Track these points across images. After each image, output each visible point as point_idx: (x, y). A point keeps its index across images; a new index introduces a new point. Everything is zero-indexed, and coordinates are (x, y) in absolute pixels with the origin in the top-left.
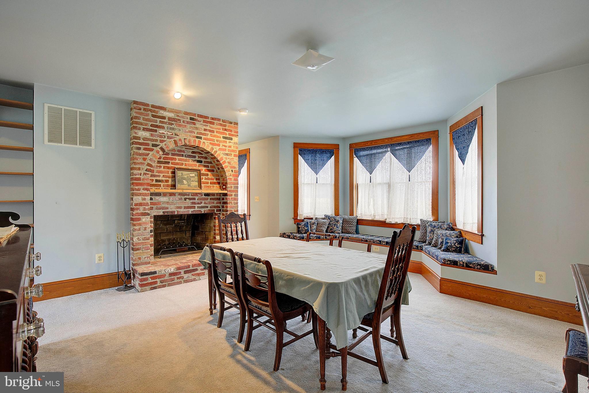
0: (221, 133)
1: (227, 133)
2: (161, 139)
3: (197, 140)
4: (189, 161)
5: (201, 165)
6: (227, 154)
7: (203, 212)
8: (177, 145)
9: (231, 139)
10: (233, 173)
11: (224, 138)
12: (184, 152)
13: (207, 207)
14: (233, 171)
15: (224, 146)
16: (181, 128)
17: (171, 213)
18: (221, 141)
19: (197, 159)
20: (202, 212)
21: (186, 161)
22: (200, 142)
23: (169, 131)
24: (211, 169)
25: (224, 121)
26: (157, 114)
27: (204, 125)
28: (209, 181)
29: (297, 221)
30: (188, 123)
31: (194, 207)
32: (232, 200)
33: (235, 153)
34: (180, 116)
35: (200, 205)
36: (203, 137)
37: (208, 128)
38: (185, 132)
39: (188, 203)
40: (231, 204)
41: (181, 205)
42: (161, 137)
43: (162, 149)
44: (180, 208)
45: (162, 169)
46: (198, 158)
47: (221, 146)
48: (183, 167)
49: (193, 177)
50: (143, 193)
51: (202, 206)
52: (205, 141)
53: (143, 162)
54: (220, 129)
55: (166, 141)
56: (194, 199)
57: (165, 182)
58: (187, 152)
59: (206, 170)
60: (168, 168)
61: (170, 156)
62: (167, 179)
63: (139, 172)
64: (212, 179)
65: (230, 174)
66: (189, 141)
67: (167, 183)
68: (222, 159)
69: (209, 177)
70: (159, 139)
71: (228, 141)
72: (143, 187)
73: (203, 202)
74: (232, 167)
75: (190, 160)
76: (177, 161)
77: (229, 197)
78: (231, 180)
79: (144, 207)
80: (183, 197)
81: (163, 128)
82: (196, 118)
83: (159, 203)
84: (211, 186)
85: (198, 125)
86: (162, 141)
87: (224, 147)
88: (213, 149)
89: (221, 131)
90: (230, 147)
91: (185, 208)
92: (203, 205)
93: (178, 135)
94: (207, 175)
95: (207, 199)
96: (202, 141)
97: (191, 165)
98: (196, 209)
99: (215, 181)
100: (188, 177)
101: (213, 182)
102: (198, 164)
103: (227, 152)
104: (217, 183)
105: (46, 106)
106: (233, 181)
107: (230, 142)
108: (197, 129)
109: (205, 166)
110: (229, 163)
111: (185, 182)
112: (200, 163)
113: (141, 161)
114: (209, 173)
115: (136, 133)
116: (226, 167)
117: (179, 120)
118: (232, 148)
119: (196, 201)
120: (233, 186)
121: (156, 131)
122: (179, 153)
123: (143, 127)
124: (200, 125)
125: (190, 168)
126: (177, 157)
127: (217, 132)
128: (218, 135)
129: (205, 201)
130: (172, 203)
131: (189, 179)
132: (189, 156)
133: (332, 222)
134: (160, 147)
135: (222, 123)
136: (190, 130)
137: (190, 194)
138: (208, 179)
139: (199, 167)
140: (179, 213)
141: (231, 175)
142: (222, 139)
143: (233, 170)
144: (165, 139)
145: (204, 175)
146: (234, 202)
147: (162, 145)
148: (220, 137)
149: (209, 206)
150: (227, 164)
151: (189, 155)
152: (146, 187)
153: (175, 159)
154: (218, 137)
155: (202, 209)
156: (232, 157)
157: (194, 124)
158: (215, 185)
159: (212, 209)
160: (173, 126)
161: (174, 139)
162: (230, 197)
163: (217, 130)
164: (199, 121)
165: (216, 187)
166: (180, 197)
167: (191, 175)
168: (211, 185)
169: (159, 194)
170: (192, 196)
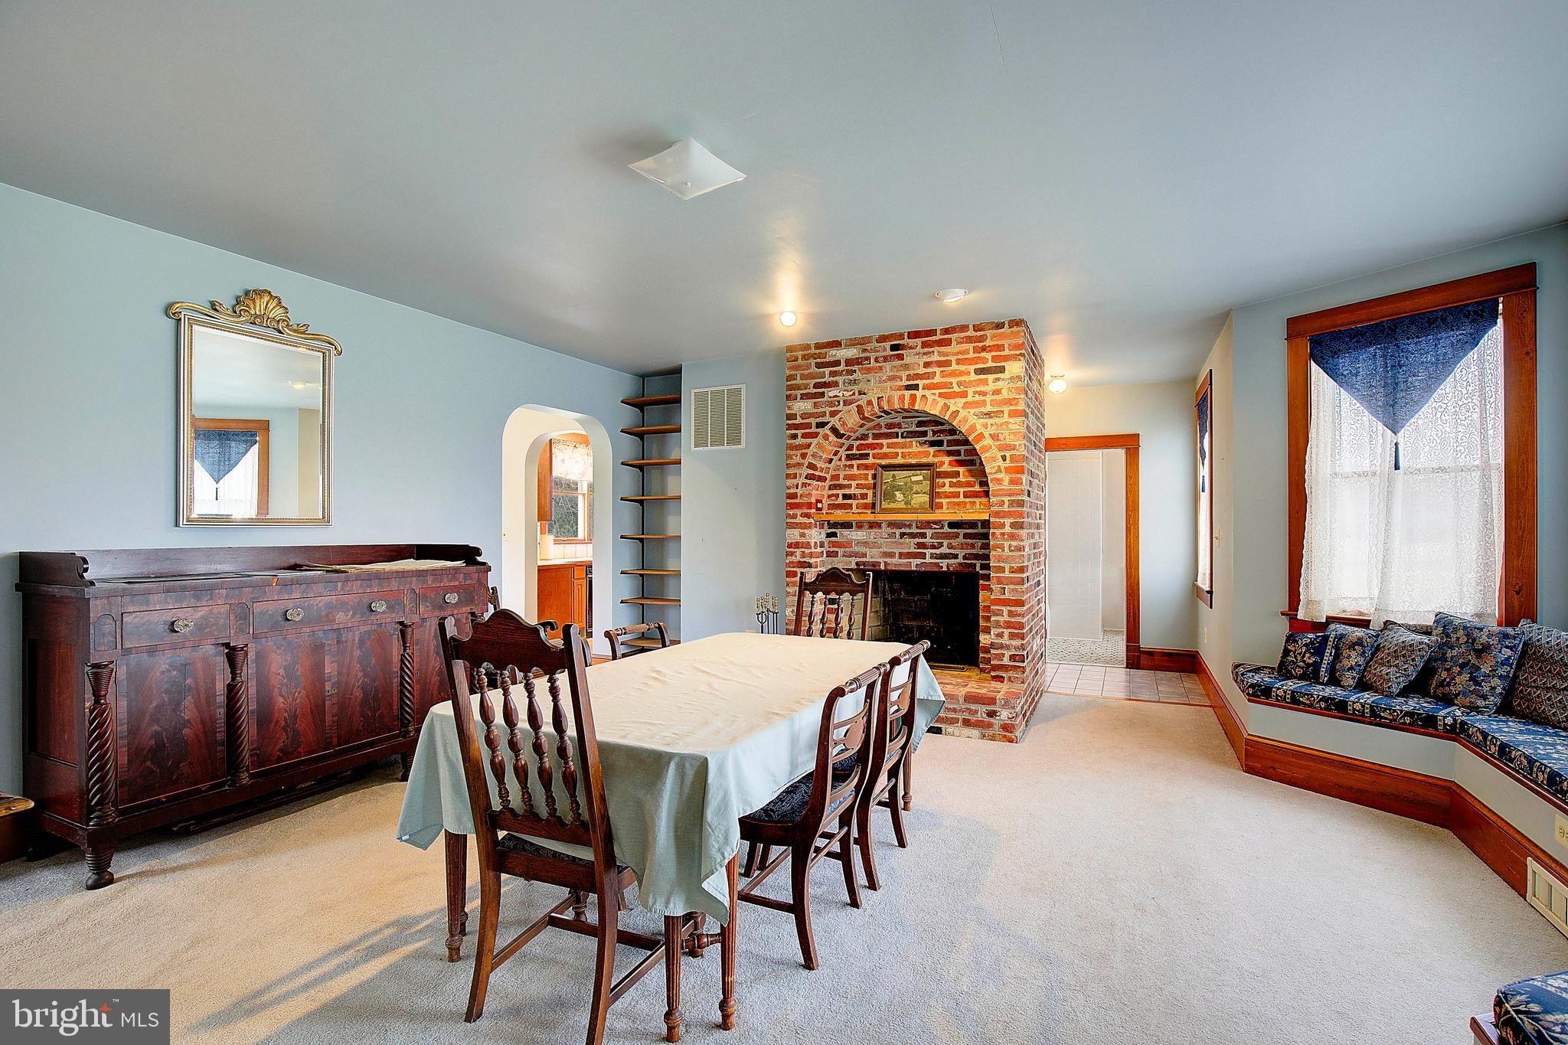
0: (970, 361)
1: (988, 356)
2: (833, 409)
3: (907, 393)
4: (911, 446)
5: (940, 451)
6: (988, 415)
7: (945, 569)
8: (863, 415)
9: (1002, 370)
10: (1008, 463)
11: (979, 372)
12: (899, 426)
13: (956, 556)
14: (1008, 458)
15: (981, 393)
16: (870, 376)
17: (872, 566)
18: (969, 384)
19: (930, 437)
20: (942, 567)
21: (903, 446)
22: (913, 398)
23: (847, 388)
24: (967, 458)
25: (977, 328)
26: (824, 360)
27: (924, 354)
28: (961, 490)
29: (1297, 627)
30: (886, 359)
31: (923, 556)
32: (1004, 540)
33: (1012, 408)
34: (869, 348)
35: (938, 551)
36: (921, 383)
37: (935, 358)
38: (880, 382)
39: (910, 545)
40: (1000, 550)
41: (892, 550)
42: (831, 404)
43: (834, 430)
44: (891, 555)
45: (855, 471)
46: (934, 435)
47: (970, 394)
48: (900, 460)
49: (918, 482)
50: (801, 523)
51: (941, 554)
52: (927, 393)
53: (801, 461)
54: (966, 352)
55: (841, 411)
56: (924, 535)
57: (861, 499)
58: (906, 426)
59: (954, 463)
60: (867, 467)
61: (870, 441)
62: (865, 491)
63: (795, 482)
64: (969, 484)
65: (996, 468)
66: (889, 401)
67: (865, 501)
68: (973, 428)
69: (962, 479)
70: (828, 409)
71: (991, 377)
72: (801, 511)
73: (945, 543)
74: (1001, 448)
75: (914, 443)
76: (885, 450)
77: (995, 531)
78: (999, 484)
79: (803, 550)
80: (898, 532)
81: (836, 384)
82: (906, 341)
83: (848, 544)
84: (965, 503)
85: (909, 357)
86: (833, 414)
87: (978, 398)
88: (947, 407)
89: (971, 355)
90: (997, 392)
91: (901, 555)
92: (944, 550)
93: (865, 394)
94: (957, 474)
95: (957, 536)
96: (919, 394)
97: (916, 455)
98: (928, 560)
99: (977, 488)
100: (906, 484)
101: (970, 491)
102: (932, 450)
103: (988, 408)
104: (982, 493)
105: (693, 391)
106: (1005, 485)
107: (998, 379)
108: (906, 367)
109: (949, 453)
110: (994, 437)
111: (899, 495)
112: (936, 448)
113: (798, 459)
114: (961, 470)
115: (789, 408)
116: (987, 449)
117: (868, 359)
118: (1005, 394)
119: (928, 540)
120: (1006, 499)
121: (822, 395)
122: (890, 431)
123: (802, 392)
124: (915, 359)
125: (913, 461)
126: (885, 442)
127: (958, 362)
128: (962, 368)
129: (951, 541)
130: (875, 545)
131: (907, 489)
132: (912, 434)
133: (1455, 652)
134: (829, 426)
135: (974, 334)
136: (892, 373)
137: (914, 525)
138: (960, 484)
139: (934, 456)
140: (889, 568)
141: (999, 470)
142: (973, 377)
143: (1008, 454)
144: (840, 408)
145: (947, 475)
146: (1010, 546)
147: (834, 421)
148: (969, 373)
149: (961, 553)
150: (988, 441)
151: (911, 432)
152: (806, 511)
153: (881, 446)
154: (961, 374)
155: (941, 561)
156: (1002, 420)
157: (901, 357)
158: (977, 500)
159: (969, 562)
160: (855, 376)
161: (856, 404)
162: (998, 532)
163: (960, 357)
164: (911, 348)
165: (981, 503)
166: (890, 530)
167: (914, 479)
168: (967, 500)
169: (847, 525)
170: (917, 528)
